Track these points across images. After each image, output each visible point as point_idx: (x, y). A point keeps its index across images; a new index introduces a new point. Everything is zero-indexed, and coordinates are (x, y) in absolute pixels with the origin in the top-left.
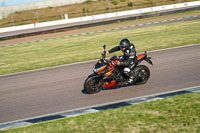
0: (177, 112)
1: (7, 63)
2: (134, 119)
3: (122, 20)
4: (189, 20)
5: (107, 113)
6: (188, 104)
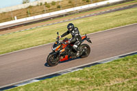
0: (92, 77)
2: (63, 84)
3: (54, 18)
4: (100, 14)
5: (45, 81)
6: (99, 72)
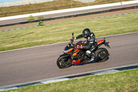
1: (102, 29)
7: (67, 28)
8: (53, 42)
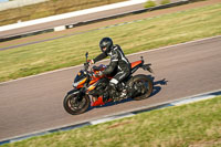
7: (209, 16)
8: (188, 39)
